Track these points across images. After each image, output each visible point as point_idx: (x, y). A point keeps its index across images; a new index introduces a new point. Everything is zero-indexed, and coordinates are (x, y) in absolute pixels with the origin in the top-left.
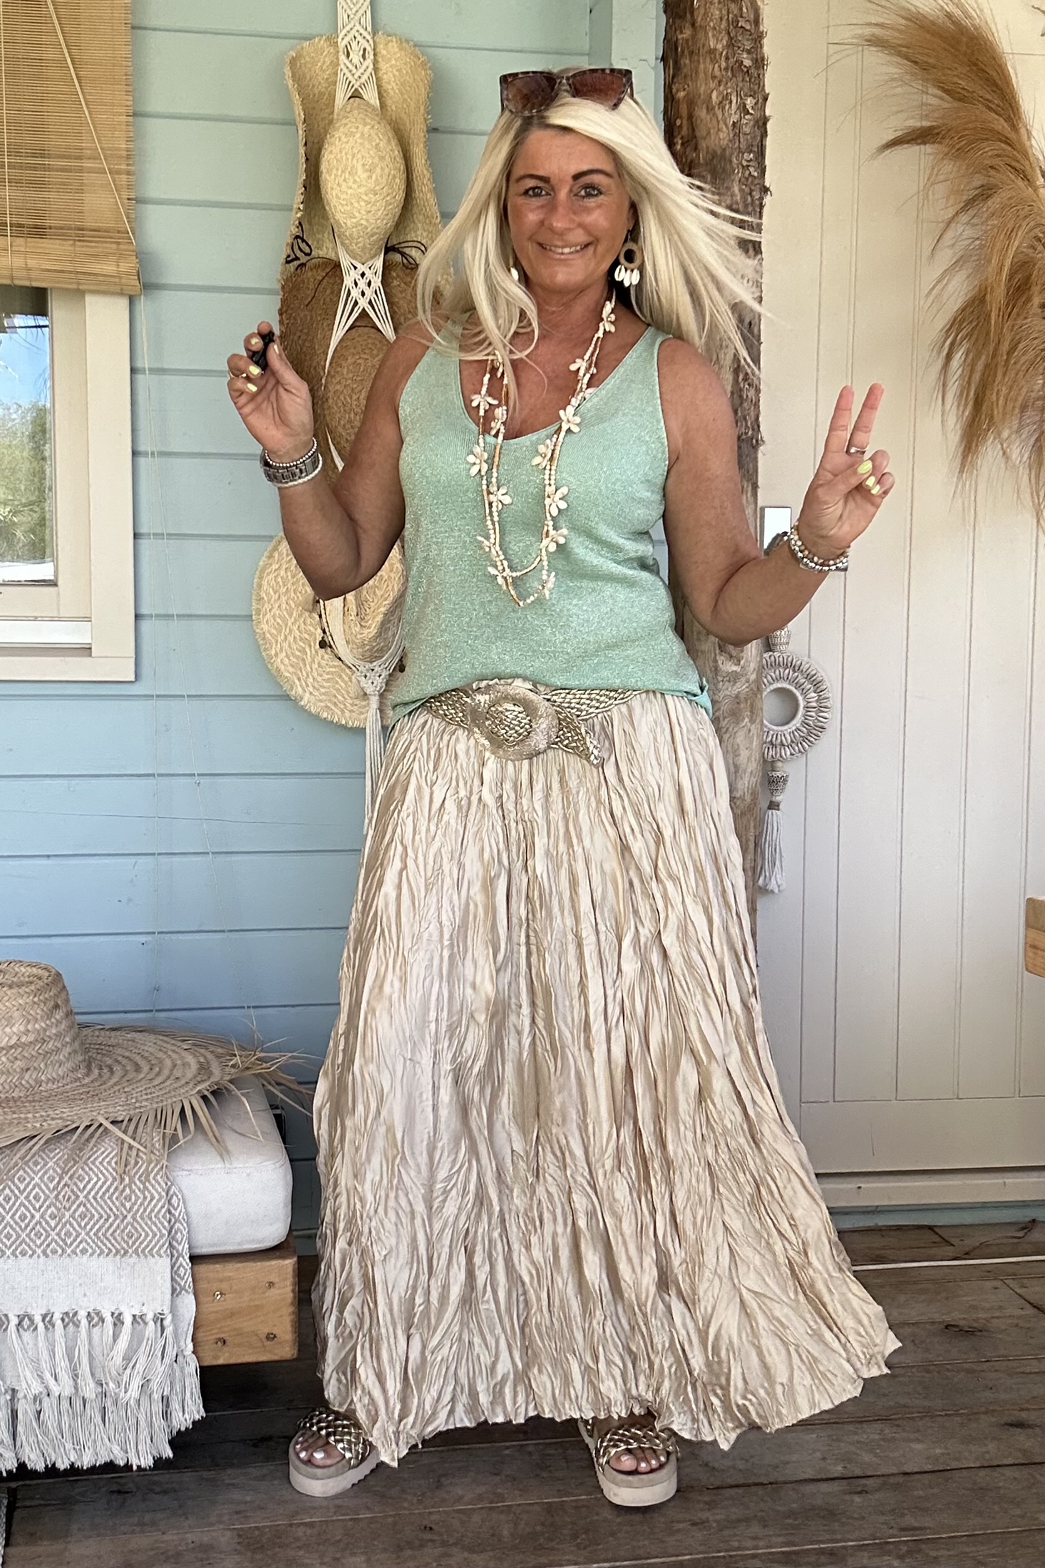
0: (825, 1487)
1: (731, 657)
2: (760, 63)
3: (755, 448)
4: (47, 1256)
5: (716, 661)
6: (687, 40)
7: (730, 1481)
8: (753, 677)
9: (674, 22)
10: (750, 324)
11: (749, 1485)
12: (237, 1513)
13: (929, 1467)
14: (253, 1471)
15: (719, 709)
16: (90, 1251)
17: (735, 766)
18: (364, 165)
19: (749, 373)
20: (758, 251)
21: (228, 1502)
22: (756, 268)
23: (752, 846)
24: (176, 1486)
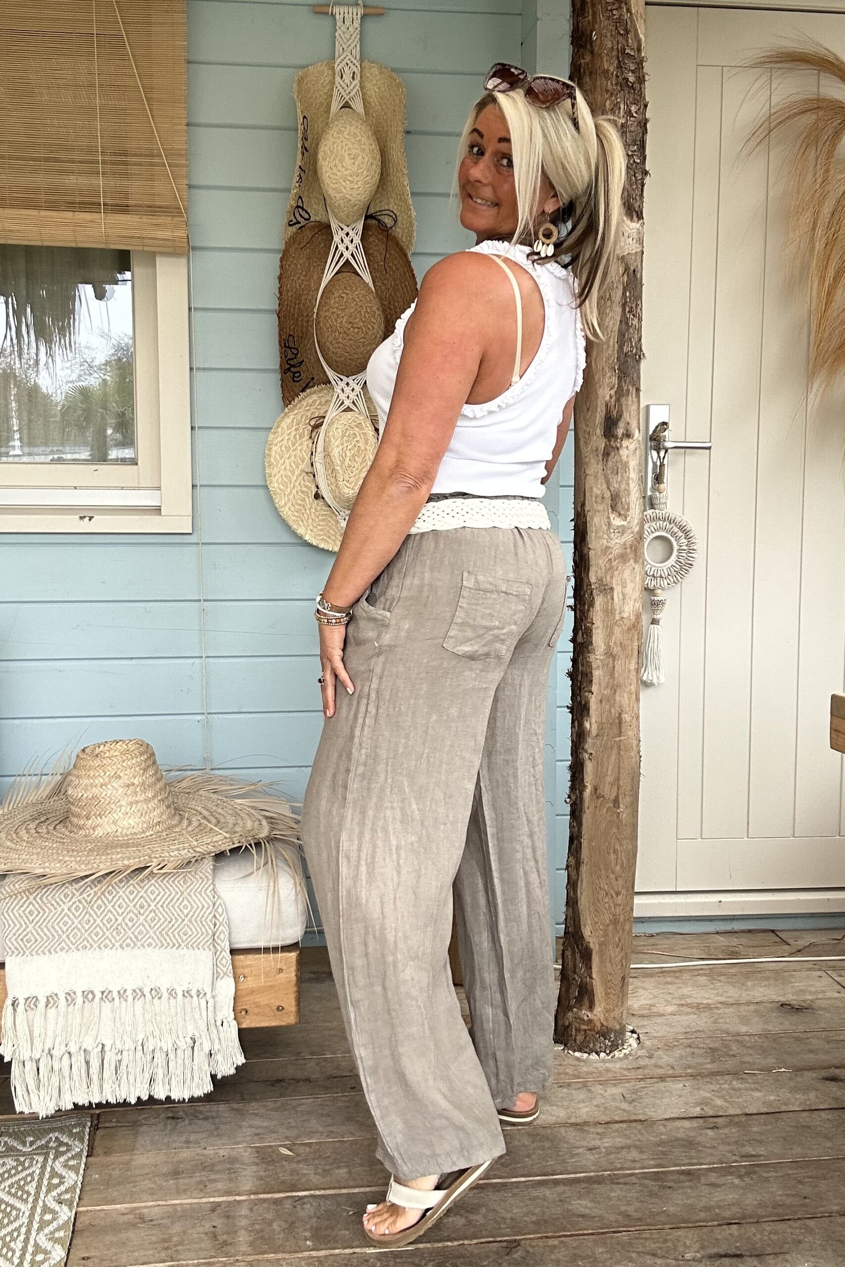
0: (687, 1124)
1: (620, 514)
2: (641, 80)
3: (638, 362)
4: (124, 948)
5: (609, 518)
6: (588, 64)
7: (617, 1118)
8: (636, 529)
9: (578, 51)
10: (634, 271)
11: (631, 1121)
12: (259, 1134)
13: (765, 1110)
14: (270, 1104)
15: (611, 553)
16: (154, 944)
17: (623, 594)
18: (350, 155)
19: (634, 306)
20: (640, 217)
21: (251, 1126)
22: (638, 229)
23: (636, 653)
24: (214, 1114)
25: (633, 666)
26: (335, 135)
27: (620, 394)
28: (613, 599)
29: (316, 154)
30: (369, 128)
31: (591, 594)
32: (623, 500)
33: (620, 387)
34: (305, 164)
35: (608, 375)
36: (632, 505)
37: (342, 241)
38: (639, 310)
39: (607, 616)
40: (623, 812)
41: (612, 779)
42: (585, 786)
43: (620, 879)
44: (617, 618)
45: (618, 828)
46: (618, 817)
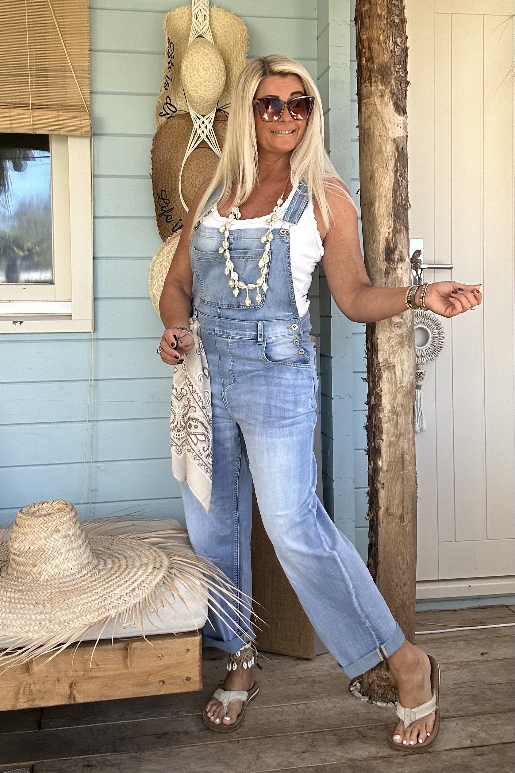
2: (403, 21)
3: (407, 210)
6: (367, 10)
8: (409, 324)
9: (360, 2)
10: (402, 148)
15: (393, 341)
17: (402, 370)
18: (203, 68)
19: (403, 172)
20: (405, 112)
22: (404, 121)
23: (412, 411)
25: (410, 420)
26: (194, 55)
27: (396, 232)
28: (395, 373)
29: (179, 68)
30: (216, 50)
31: (380, 370)
33: (395, 227)
34: (172, 75)
35: (387, 219)
37: (200, 127)
38: (406, 175)
39: (392, 385)
40: (407, 525)
41: (398, 501)
42: (379, 507)
43: (405, 574)
44: (399, 386)
45: (404, 537)
46: (403, 529)
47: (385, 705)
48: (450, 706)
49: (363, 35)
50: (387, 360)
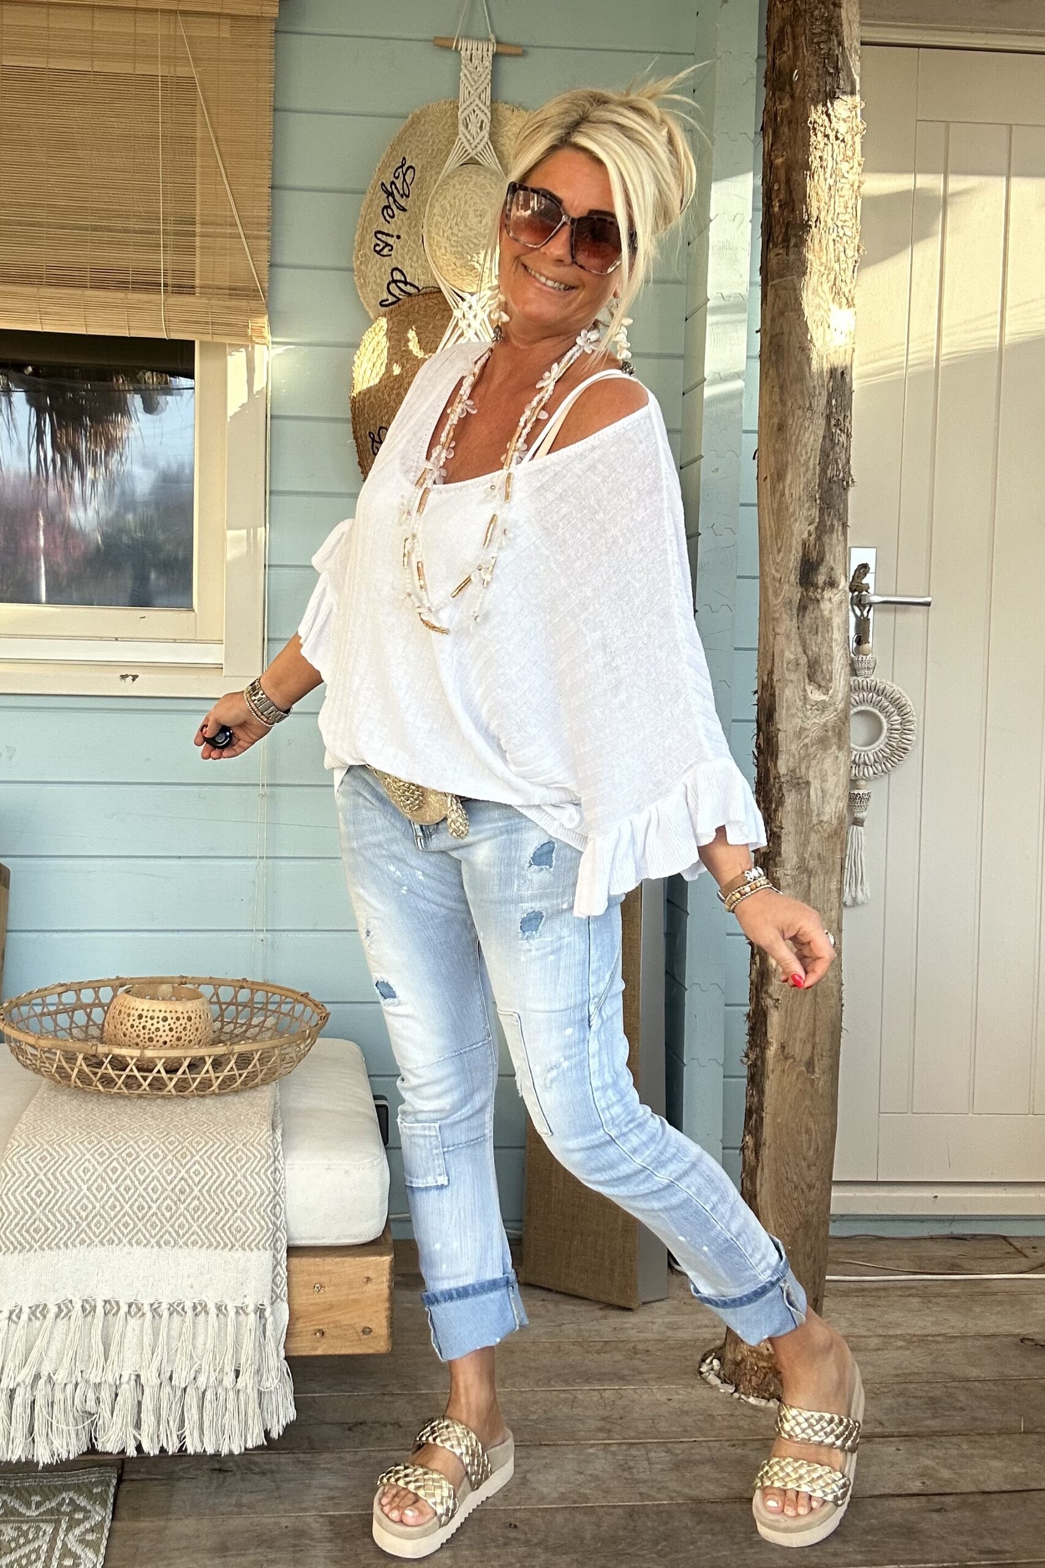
0: (902, 1503)
1: (819, 687)
2: (856, 131)
3: (846, 489)
4: (160, 1247)
5: (804, 690)
6: (786, 111)
8: (841, 706)
9: (773, 95)
10: (843, 373)
12: (333, 1498)
14: (349, 1457)
15: (807, 736)
16: (200, 1243)
17: (823, 791)
19: (841, 419)
20: (850, 304)
21: (323, 1487)
23: (839, 868)
24: (274, 1467)
25: (834, 886)
27: (822, 530)
28: (809, 796)
31: (780, 790)
32: (824, 667)
33: (822, 522)
35: (806, 505)
36: (836, 676)
38: (847, 424)
39: (802, 819)
40: (819, 1079)
41: (805, 1034)
42: (768, 1042)
43: (813, 1168)
44: (815, 821)
45: (812, 1100)
46: (812, 1085)
47: (763, 1403)
48: (885, 1414)
49: (776, 157)
50: (793, 771)
